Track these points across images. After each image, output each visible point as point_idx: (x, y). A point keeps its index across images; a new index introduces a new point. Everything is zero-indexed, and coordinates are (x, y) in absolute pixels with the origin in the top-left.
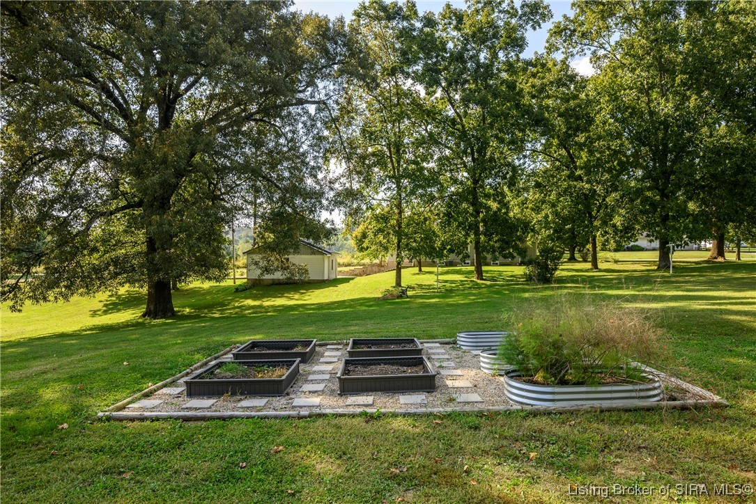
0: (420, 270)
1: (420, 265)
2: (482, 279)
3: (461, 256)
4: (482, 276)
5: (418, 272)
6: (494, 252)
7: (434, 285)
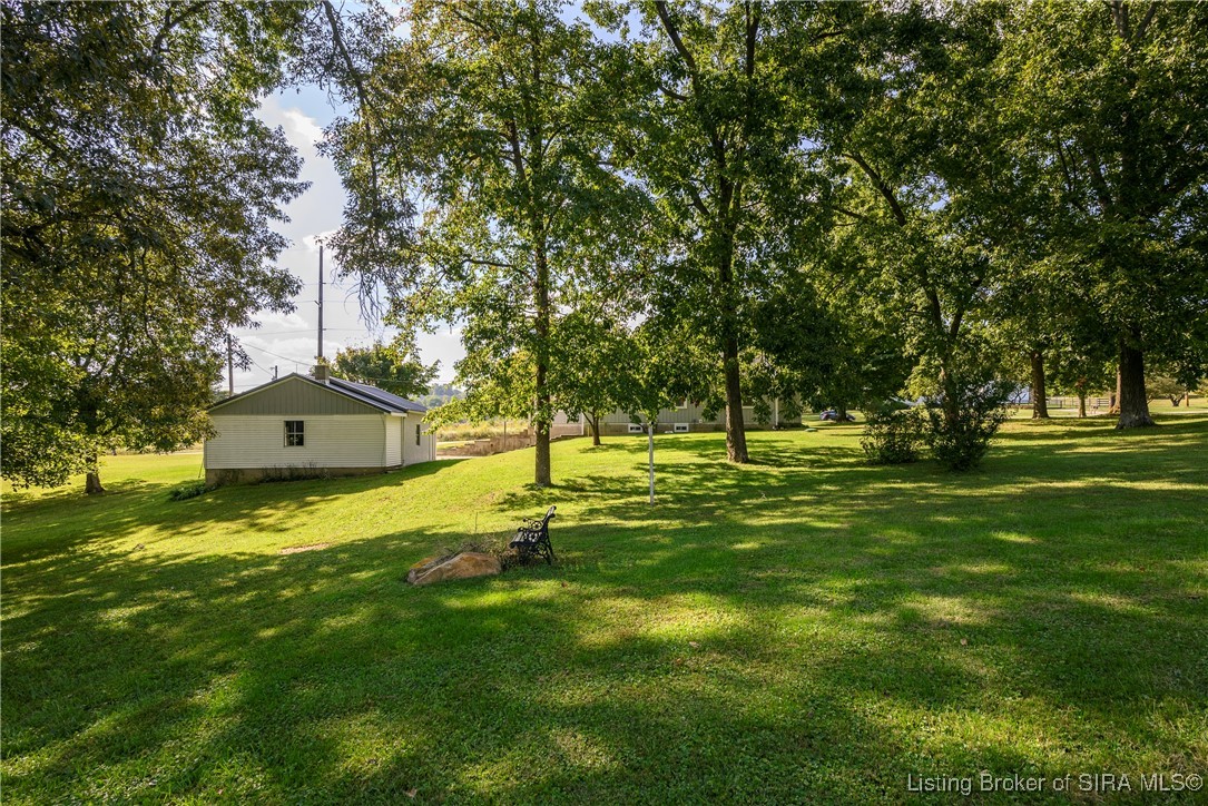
0: (597, 442)
1: (596, 431)
2: (747, 461)
3: (704, 404)
4: (746, 453)
5: (592, 446)
6: (788, 394)
7: (635, 479)
